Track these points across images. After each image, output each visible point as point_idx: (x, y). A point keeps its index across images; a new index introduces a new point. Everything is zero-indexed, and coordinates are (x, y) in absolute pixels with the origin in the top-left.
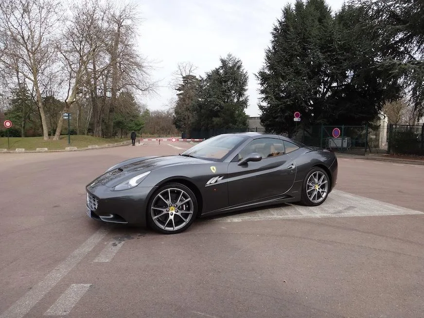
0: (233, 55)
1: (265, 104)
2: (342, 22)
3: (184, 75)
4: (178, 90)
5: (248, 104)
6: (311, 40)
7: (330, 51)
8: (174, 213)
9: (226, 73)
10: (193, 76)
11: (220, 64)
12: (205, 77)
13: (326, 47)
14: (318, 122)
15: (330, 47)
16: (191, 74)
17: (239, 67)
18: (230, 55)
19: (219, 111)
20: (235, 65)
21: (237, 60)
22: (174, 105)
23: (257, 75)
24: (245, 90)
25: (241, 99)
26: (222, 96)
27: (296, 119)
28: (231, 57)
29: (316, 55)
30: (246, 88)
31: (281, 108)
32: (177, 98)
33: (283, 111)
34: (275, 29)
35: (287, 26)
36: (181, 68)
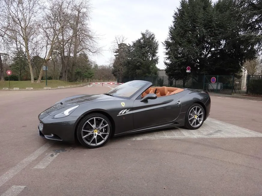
0: (149, 31)
1: (168, 61)
2: (219, 9)
3: (119, 43)
4: (115, 52)
5: (158, 62)
6: (198, 21)
7: (211, 28)
8: (97, 134)
9: (144, 41)
10: (124, 44)
11: (141, 36)
12: (132, 44)
13: (208, 25)
14: (202, 73)
15: (210, 25)
16: (123, 43)
17: (153, 38)
18: (147, 31)
19: (140, 66)
20: (150, 37)
21: (152, 34)
22: (113, 62)
23: (164, 43)
24: (157, 53)
25: (154, 59)
26: (142, 56)
27: (188, 71)
28: (148, 32)
29: (200, 31)
30: (157, 51)
31: (178, 64)
32: (114, 57)
33: (179, 66)
34: (176, 14)
35: (183, 12)
36: (117, 39)
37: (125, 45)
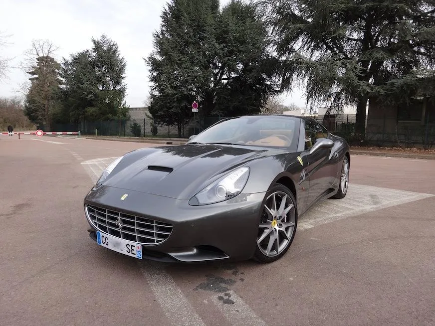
0: (108, 37)
1: (156, 93)
3: (41, 55)
4: (30, 73)
5: (126, 94)
6: (207, 28)
7: (226, 42)
8: (278, 229)
9: (100, 56)
10: (50, 58)
11: (92, 46)
12: (70, 60)
13: (221, 38)
15: (226, 38)
16: (51, 55)
17: (115, 51)
18: (104, 37)
19: (93, 100)
20: (110, 49)
21: (112, 43)
22: (27, 92)
23: (147, 60)
24: (123, 78)
25: (118, 88)
26: (96, 82)
27: (194, 110)
28: (105, 40)
29: (211, 45)
30: (124, 75)
31: (177, 98)
32: (29, 84)
33: (179, 101)
34: (165, 14)
35: (179, 11)
36: (37, 46)
37: (52, 60)
